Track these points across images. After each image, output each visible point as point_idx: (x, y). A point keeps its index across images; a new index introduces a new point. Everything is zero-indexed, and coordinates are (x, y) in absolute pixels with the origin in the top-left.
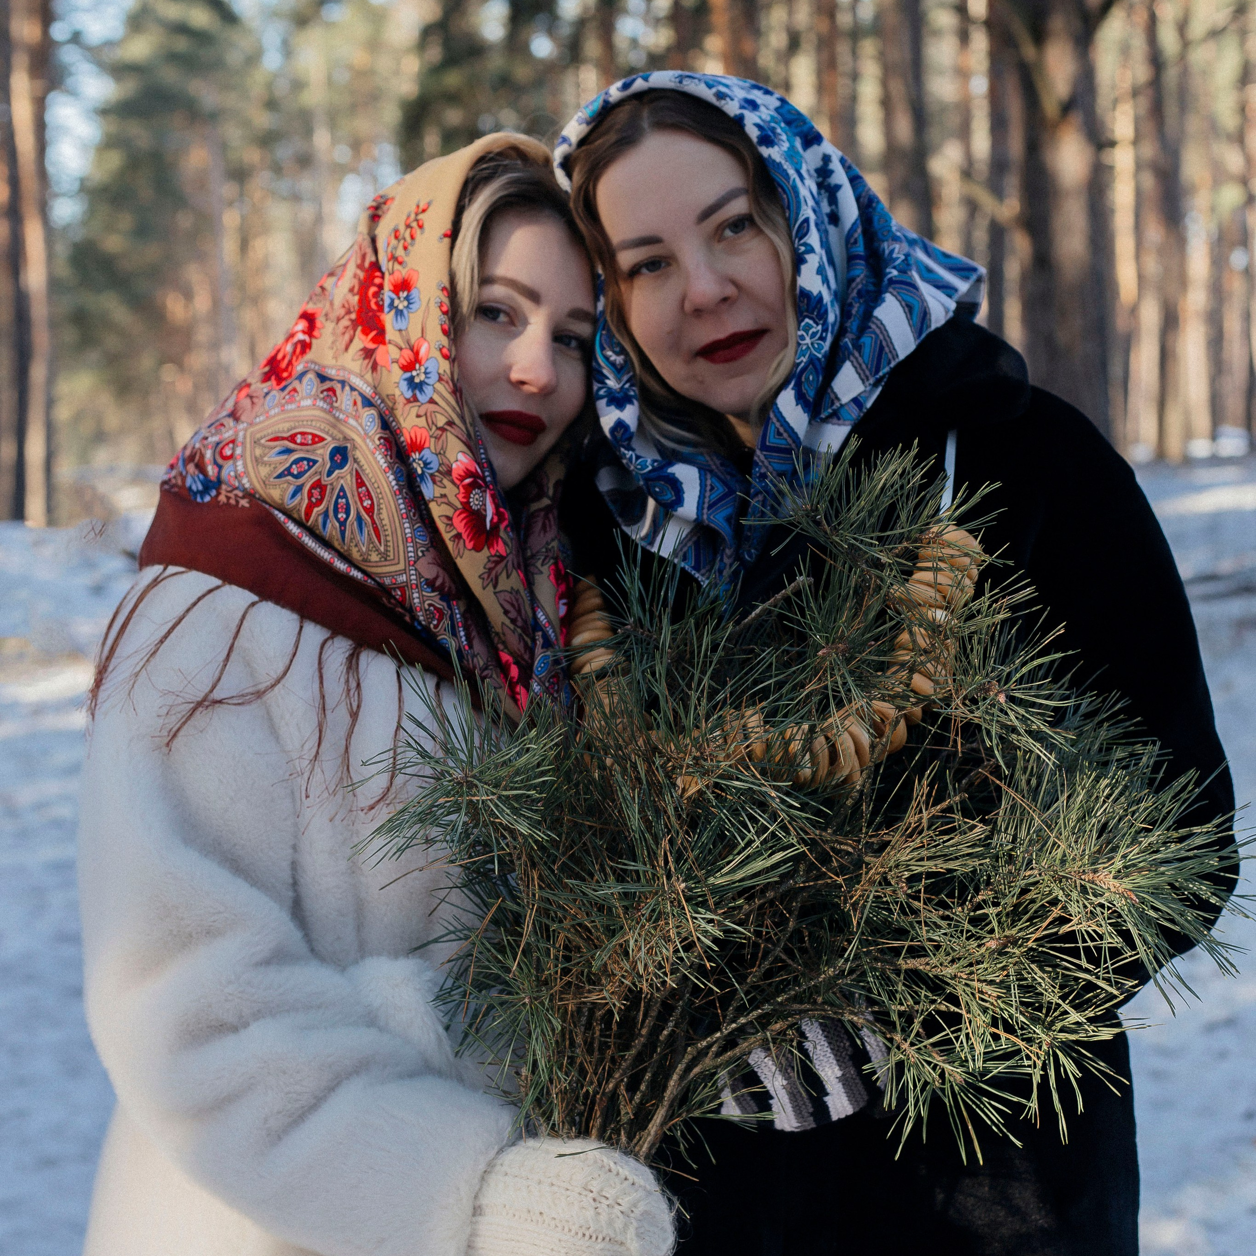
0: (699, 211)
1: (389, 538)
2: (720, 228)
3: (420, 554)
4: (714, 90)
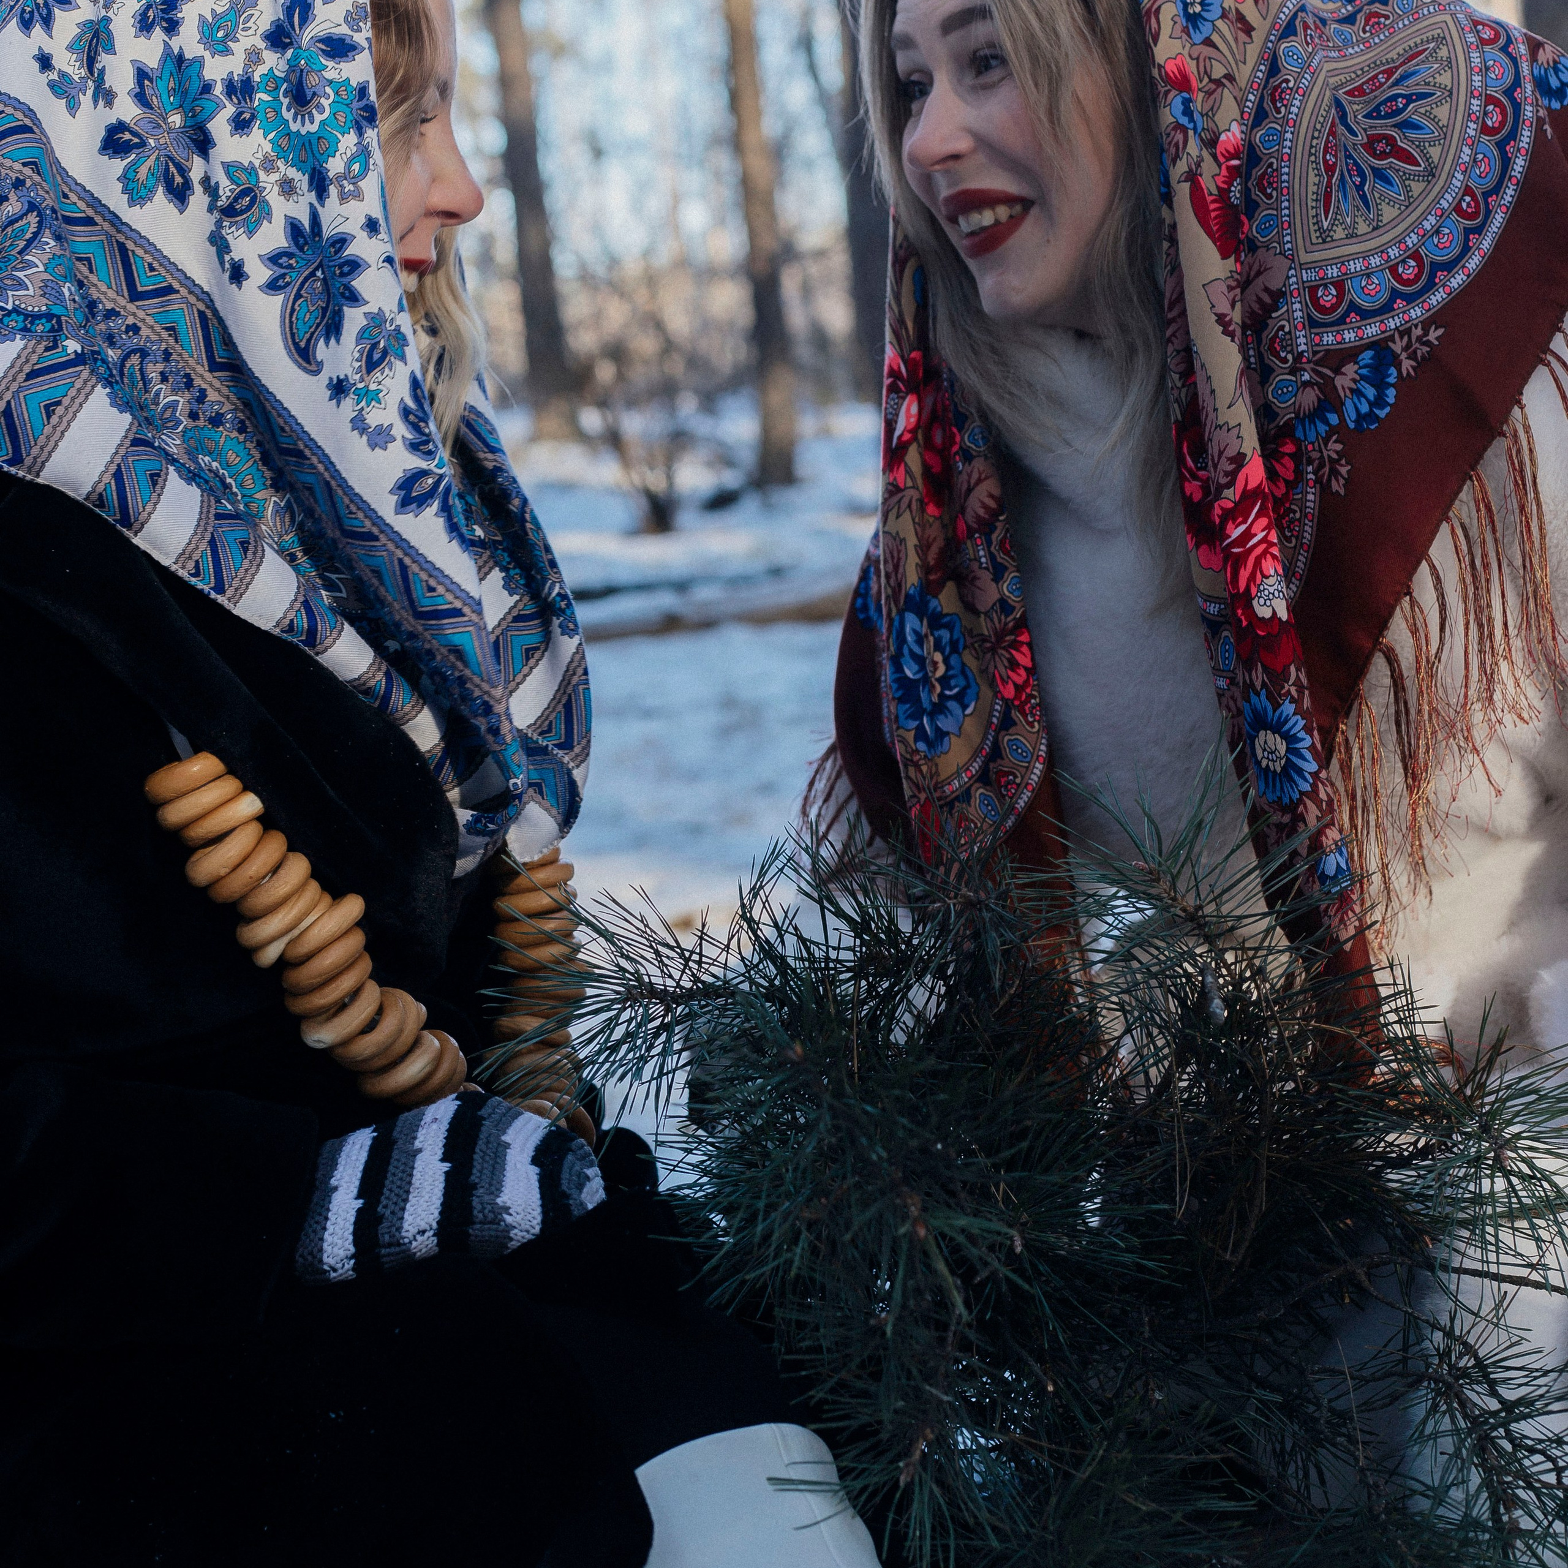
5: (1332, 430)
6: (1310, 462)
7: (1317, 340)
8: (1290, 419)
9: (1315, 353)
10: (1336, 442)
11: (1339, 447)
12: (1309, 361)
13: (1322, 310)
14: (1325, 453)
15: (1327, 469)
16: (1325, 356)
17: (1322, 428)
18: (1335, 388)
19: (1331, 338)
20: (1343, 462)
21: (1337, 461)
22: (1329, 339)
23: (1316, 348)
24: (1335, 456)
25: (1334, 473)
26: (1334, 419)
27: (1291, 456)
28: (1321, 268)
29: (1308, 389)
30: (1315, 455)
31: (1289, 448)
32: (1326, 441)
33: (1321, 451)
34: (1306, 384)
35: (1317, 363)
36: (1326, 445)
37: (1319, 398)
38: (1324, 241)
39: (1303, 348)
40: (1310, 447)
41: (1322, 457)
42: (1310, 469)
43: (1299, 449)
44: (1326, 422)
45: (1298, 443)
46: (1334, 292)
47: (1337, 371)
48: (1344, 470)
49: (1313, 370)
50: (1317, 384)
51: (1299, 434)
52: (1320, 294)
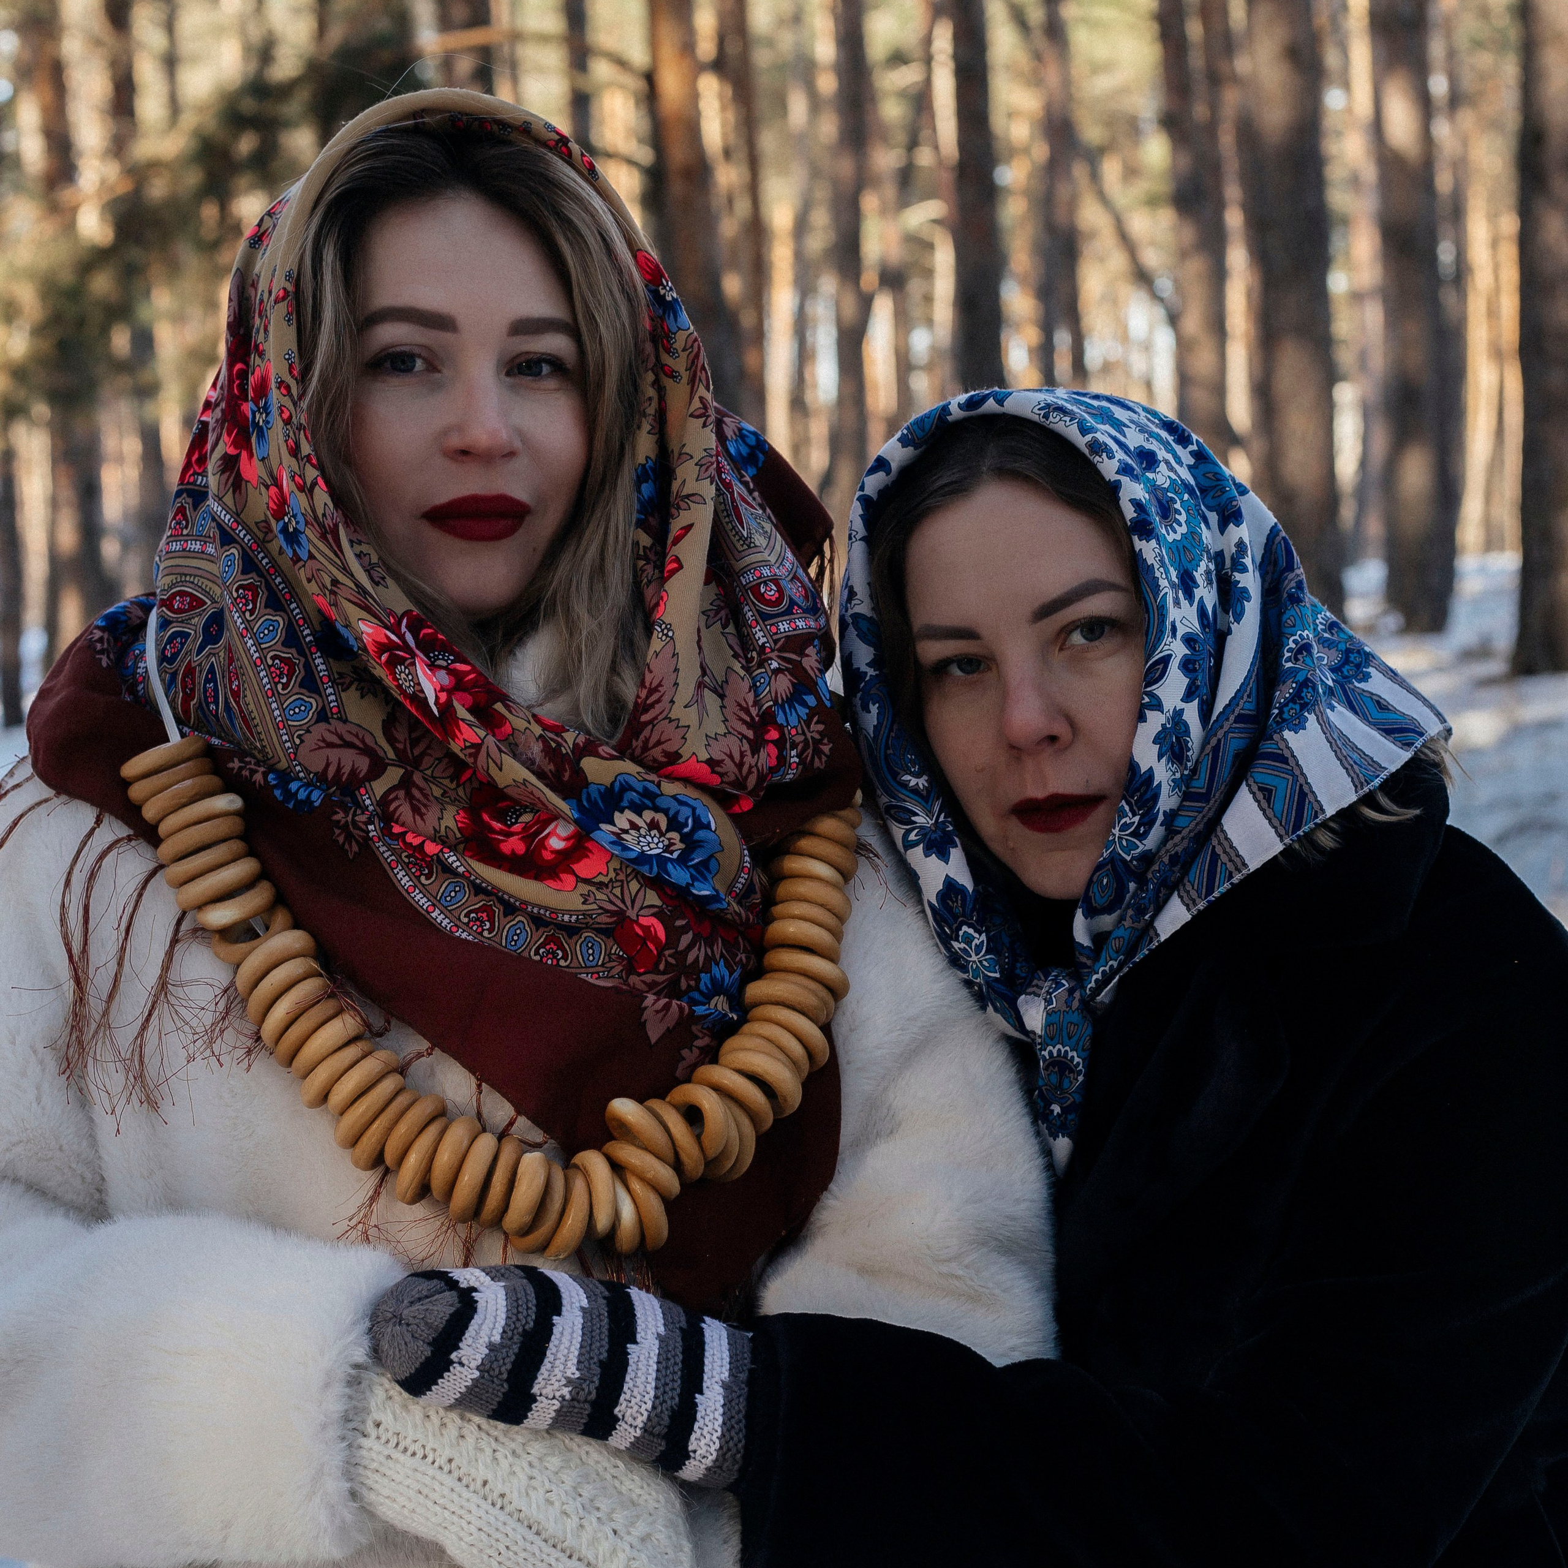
0: (1037, 605)
1: (260, 729)
2: (1067, 630)
3: (297, 741)
4: (1089, 437)
5: (812, 712)
6: (794, 746)
7: (774, 629)
8: (771, 707)
9: (776, 642)
10: (817, 723)
11: (821, 727)
12: (772, 650)
13: (769, 603)
14: (809, 735)
15: (810, 751)
16: (786, 642)
17: (803, 711)
18: (804, 669)
19: (786, 626)
20: (825, 741)
21: (820, 742)
22: (784, 626)
23: (775, 637)
24: (817, 737)
25: (818, 752)
26: (811, 700)
27: (775, 743)
28: (755, 569)
29: (780, 676)
30: (799, 739)
31: (774, 735)
32: (808, 723)
33: (804, 733)
34: (776, 672)
35: (779, 650)
36: (808, 727)
37: (793, 684)
38: (749, 547)
39: (762, 640)
40: (794, 732)
41: (806, 739)
42: (794, 753)
43: (782, 734)
44: (804, 704)
45: (780, 728)
46: (774, 587)
47: (802, 654)
48: (826, 749)
49: (779, 657)
50: (787, 669)
51: (781, 719)
52: (763, 590)
